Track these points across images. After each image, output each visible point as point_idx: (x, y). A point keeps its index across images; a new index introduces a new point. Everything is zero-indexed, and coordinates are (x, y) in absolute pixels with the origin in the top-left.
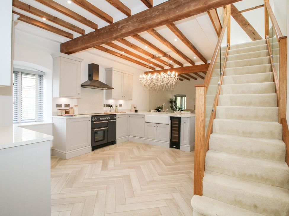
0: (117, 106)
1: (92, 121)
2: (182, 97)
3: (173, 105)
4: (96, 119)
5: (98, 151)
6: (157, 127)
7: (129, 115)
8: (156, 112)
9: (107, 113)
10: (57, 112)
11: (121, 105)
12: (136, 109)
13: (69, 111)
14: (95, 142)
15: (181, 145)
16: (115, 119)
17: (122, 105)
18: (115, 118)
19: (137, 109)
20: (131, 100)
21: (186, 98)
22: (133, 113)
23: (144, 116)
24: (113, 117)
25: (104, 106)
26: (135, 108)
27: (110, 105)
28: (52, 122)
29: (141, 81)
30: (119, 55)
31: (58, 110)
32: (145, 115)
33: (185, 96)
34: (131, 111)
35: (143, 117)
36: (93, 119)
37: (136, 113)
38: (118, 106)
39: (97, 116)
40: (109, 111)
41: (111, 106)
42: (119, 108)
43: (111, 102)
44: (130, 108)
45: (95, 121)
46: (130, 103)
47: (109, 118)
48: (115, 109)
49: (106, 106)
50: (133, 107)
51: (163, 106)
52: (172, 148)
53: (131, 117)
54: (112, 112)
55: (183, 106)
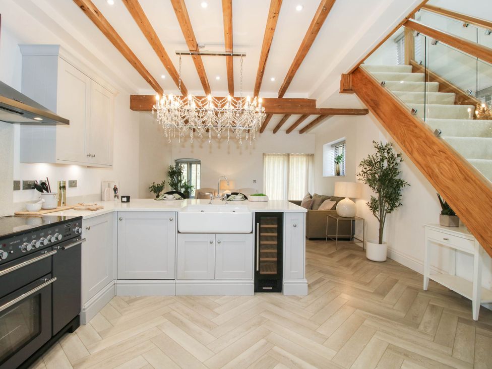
0: (63, 187)
2: (190, 164)
6: (218, 242)
7: (118, 216)
11: (73, 184)
16: (80, 235)
17: (76, 181)
20: (111, 166)
21: (199, 166)
24: (71, 228)
25: (16, 186)
26: (115, 189)
27: (39, 183)
32: (176, 212)
35: (172, 218)
41: (43, 187)
42: (68, 191)
43: (41, 172)
49: (25, 188)
50: (109, 187)
51: (164, 183)
52: (260, 293)
53: (124, 221)
54: (50, 207)
55: (193, 183)
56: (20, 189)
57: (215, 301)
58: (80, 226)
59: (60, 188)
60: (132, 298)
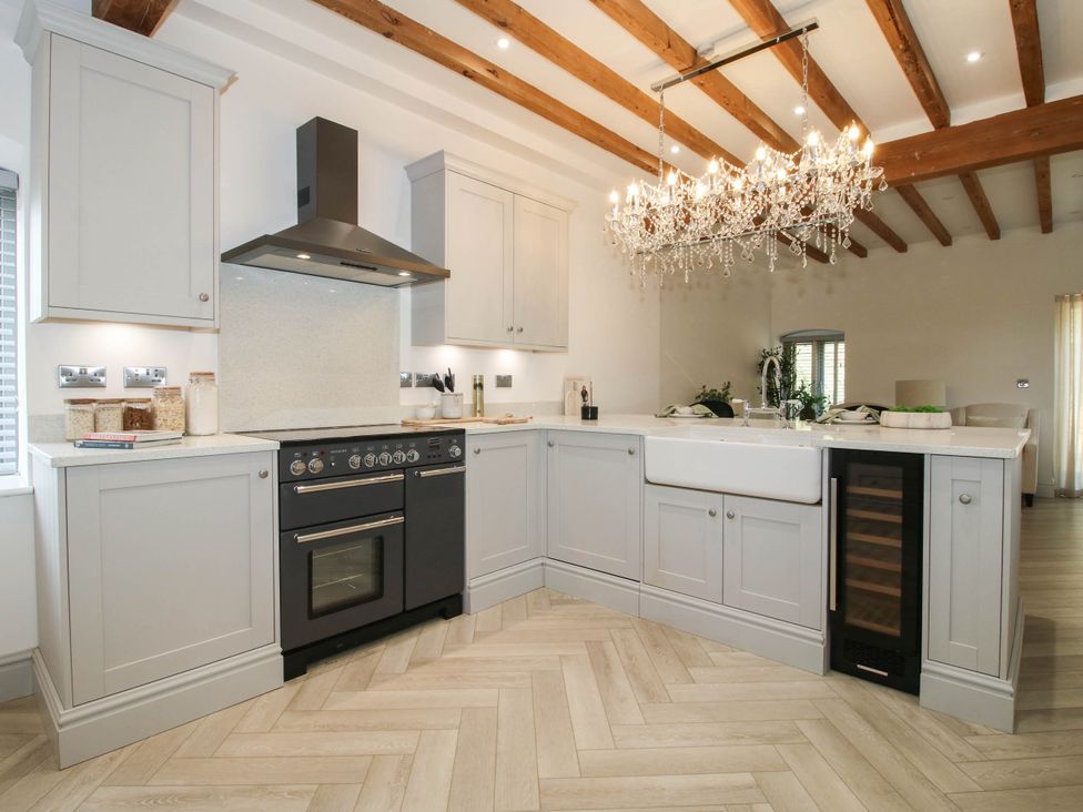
0: (481, 386)
1: (286, 481)
2: (819, 343)
3: (778, 384)
4: (316, 464)
5: (327, 678)
6: (730, 517)
7: (548, 438)
8: (706, 416)
9: (421, 425)
10: (61, 418)
11: (504, 382)
12: (589, 404)
13: (153, 410)
14: (313, 614)
15: (925, 665)
16: (460, 461)
17: (510, 377)
18: (458, 452)
19: (594, 401)
20: (563, 348)
21: (841, 346)
22: (575, 422)
23: (634, 445)
24: (443, 445)
25: (406, 384)
26: (584, 394)
27: (442, 379)
28: (31, 484)
29: (616, 228)
30: (481, 71)
31: (68, 406)
32: (641, 438)
33: (837, 338)
34: (564, 413)
35: (634, 448)
36: (298, 467)
37: (589, 426)
38: (490, 384)
39: (322, 447)
40: (428, 413)
41: (443, 384)
42: (492, 394)
43: (445, 359)
44: (557, 398)
45: (308, 478)
46: (559, 368)
47: (417, 456)
48: (468, 400)
49: (419, 385)
50: (575, 389)
51: (728, 387)
52: (848, 678)
53: (556, 448)
54: (452, 415)
55: (828, 390)
56: (410, 386)
57: (711, 655)
58: (462, 446)
59: (475, 386)
60: (565, 597)
